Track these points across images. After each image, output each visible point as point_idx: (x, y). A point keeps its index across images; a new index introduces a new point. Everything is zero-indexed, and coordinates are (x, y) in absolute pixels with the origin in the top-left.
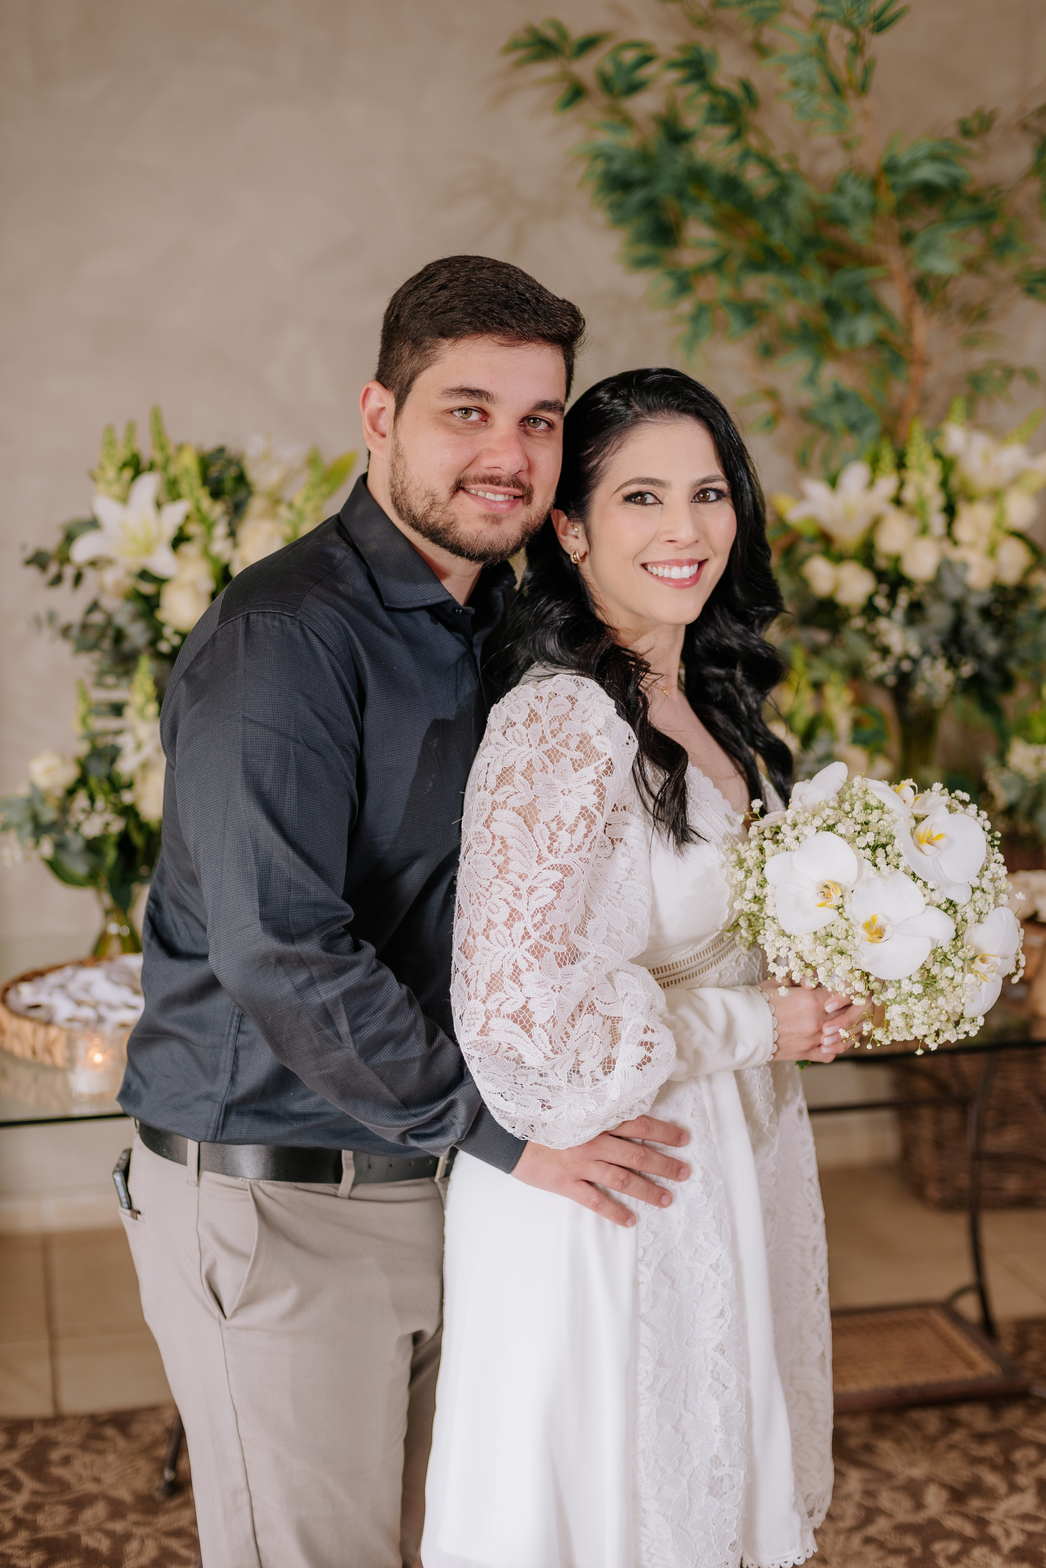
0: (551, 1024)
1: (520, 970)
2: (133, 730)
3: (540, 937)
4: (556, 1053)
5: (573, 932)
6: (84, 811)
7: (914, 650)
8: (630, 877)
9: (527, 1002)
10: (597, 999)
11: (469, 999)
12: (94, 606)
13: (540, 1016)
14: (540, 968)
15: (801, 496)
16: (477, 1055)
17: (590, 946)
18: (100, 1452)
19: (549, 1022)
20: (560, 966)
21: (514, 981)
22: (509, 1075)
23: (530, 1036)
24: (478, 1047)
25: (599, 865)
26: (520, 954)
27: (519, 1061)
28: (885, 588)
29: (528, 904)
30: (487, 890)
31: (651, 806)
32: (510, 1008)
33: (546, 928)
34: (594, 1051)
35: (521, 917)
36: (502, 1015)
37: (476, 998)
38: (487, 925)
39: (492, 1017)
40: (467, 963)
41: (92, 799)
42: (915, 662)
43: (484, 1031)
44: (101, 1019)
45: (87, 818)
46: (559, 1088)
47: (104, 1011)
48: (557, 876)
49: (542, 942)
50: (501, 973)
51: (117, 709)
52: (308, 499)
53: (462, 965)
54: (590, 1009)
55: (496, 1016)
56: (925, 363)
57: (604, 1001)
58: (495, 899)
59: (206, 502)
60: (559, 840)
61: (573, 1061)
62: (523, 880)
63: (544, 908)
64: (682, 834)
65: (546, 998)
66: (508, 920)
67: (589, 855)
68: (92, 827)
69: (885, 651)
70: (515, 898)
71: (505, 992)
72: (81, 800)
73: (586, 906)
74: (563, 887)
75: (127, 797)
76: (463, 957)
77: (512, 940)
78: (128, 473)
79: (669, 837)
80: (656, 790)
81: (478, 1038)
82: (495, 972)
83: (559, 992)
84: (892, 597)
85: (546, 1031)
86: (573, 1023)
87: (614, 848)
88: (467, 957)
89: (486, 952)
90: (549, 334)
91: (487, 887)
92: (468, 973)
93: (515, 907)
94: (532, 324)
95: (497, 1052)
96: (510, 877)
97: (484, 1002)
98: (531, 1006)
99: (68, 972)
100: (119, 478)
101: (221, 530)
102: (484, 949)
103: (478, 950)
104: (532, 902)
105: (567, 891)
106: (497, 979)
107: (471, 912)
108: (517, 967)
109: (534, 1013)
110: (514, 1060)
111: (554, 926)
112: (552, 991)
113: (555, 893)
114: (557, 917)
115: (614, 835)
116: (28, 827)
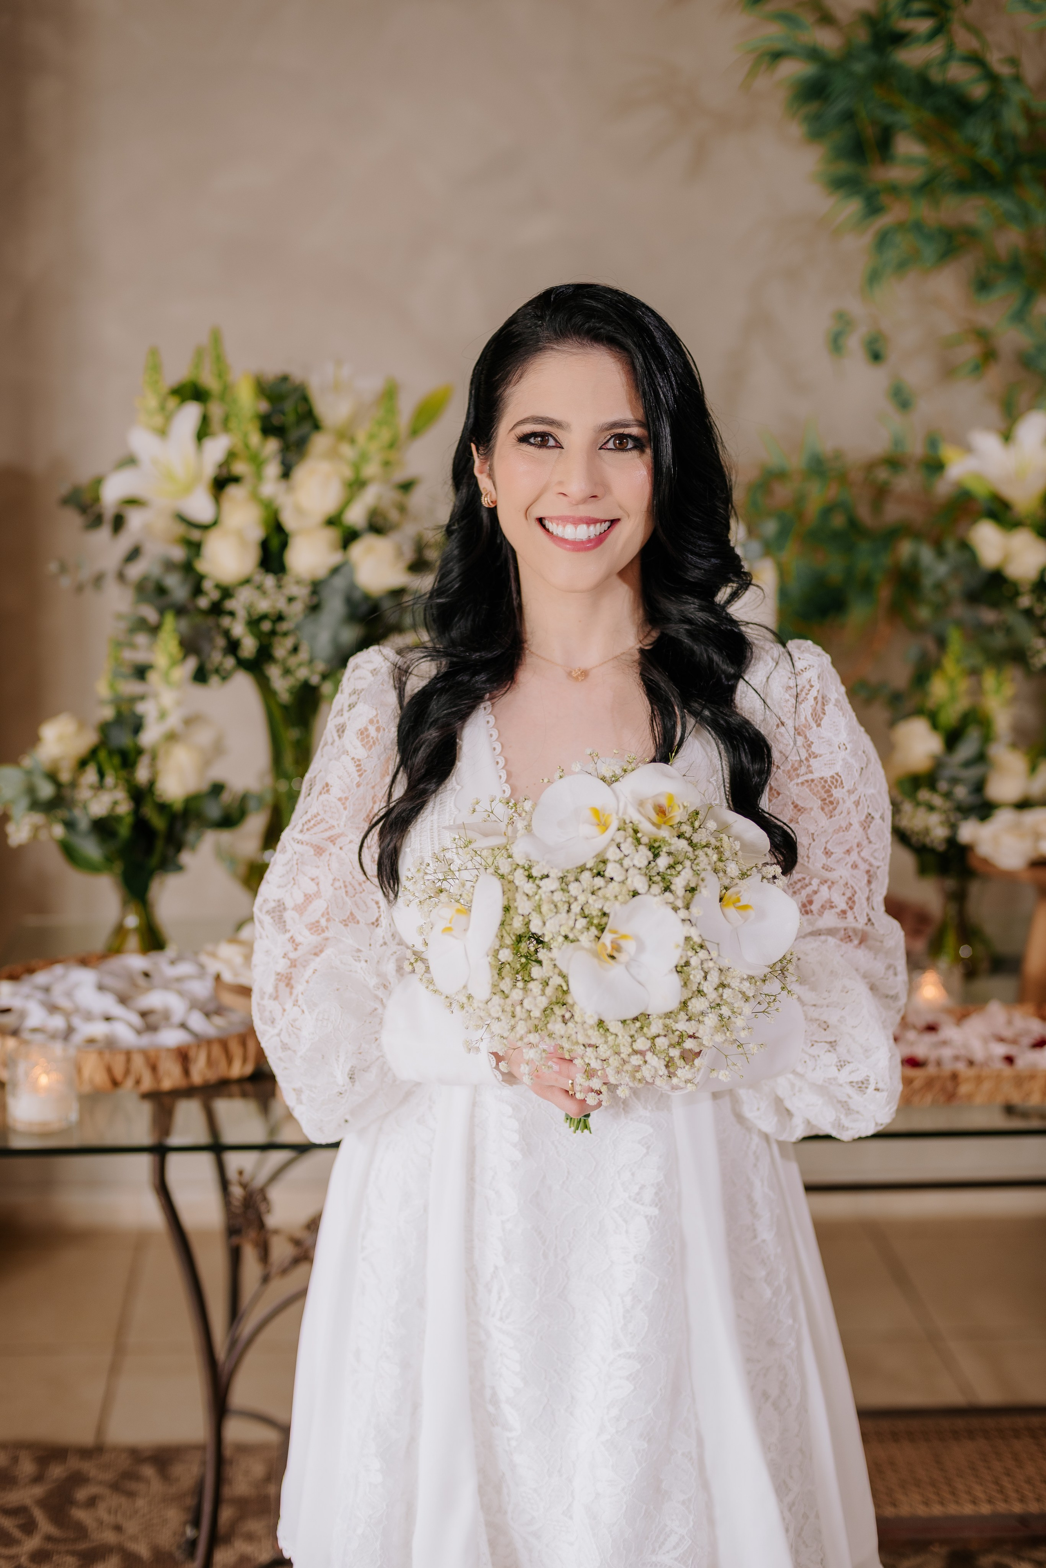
2: (156, 696)
6: (92, 787)
12: (134, 554)
18: (131, 1495)
41: (101, 774)
44: (69, 1032)
45: (95, 795)
47: (76, 1021)
51: (141, 672)
52: (372, 437)
59: (255, 438)
68: (99, 807)
72: (90, 776)
75: (142, 774)
78: (172, 402)
99: (58, 970)
100: (162, 408)
101: (273, 470)
116: (24, 802)
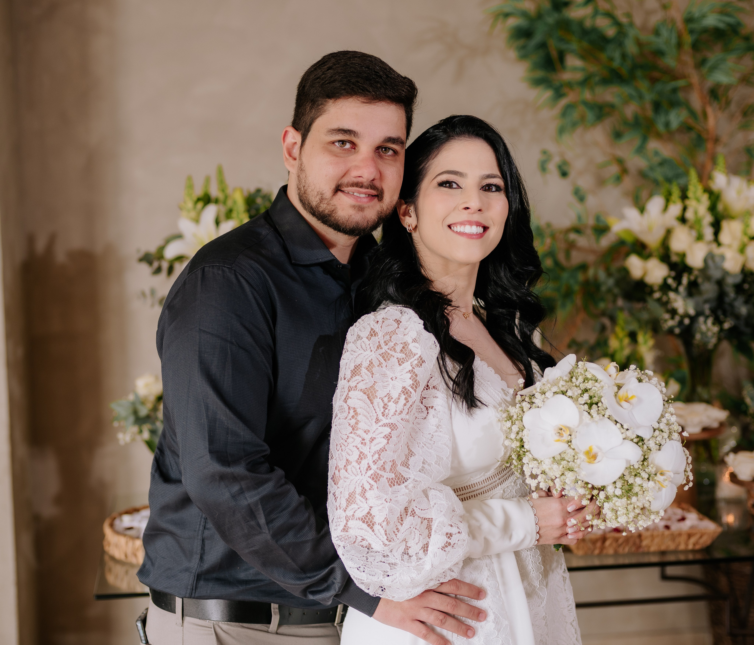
0: (385, 523)
1: (365, 490)
3: (377, 468)
4: (390, 541)
5: (399, 465)
7: (692, 312)
8: (438, 430)
9: (370, 510)
10: (416, 507)
11: (337, 509)
13: (379, 518)
14: (377, 488)
15: (622, 217)
16: (342, 544)
17: (412, 474)
19: (384, 521)
20: (391, 486)
21: (362, 497)
22: (363, 556)
23: (373, 531)
24: (343, 539)
25: (419, 424)
26: (365, 479)
27: (369, 547)
28: (673, 274)
29: (370, 448)
30: (346, 441)
31: (451, 386)
32: (360, 514)
33: (381, 463)
34: (416, 540)
35: (365, 457)
36: (355, 518)
37: (340, 509)
38: (346, 463)
39: (349, 520)
40: (336, 487)
42: (693, 319)
43: (345, 529)
46: (395, 564)
48: (387, 430)
49: (379, 472)
50: (354, 492)
53: (333, 489)
54: (411, 513)
55: (352, 519)
56: (717, 140)
57: (421, 508)
58: (350, 446)
60: (388, 408)
61: (404, 547)
62: (367, 434)
63: (380, 451)
64: (471, 403)
65: (381, 506)
66: (358, 459)
67: (407, 417)
69: (673, 312)
70: (362, 445)
71: (357, 504)
73: (409, 449)
74: (391, 437)
76: (333, 483)
77: (361, 472)
78: (200, 205)
79: (463, 404)
80: (454, 375)
81: (342, 533)
82: (351, 492)
83: (390, 502)
84: (678, 279)
85: (382, 527)
86: (402, 522)
87: (428, 413)
88: (335, 484)
89: (346, 480)
90: (392, 96)
91: (346, 439)
92: (336, 494)
93: (362, 450)
94: (383, 90)
95: (355, 542)
96: (359, 432)
97: (345, 511)
98: (373, 512)
100: (195, 208)
102: (345, 478)
103: (341, 479)
104: (372, 447)
105: (394, 438)
106: (352, 496)
107: (337, 455)
108: (364, 488)
109: (374, 516)
110: (366, 547)
111: (386, 461)
112: (385, 502)
113: (386, 441)
114: (388, 456)
115: (428, 404)
116: (131, 420)
